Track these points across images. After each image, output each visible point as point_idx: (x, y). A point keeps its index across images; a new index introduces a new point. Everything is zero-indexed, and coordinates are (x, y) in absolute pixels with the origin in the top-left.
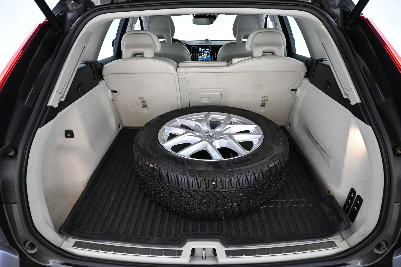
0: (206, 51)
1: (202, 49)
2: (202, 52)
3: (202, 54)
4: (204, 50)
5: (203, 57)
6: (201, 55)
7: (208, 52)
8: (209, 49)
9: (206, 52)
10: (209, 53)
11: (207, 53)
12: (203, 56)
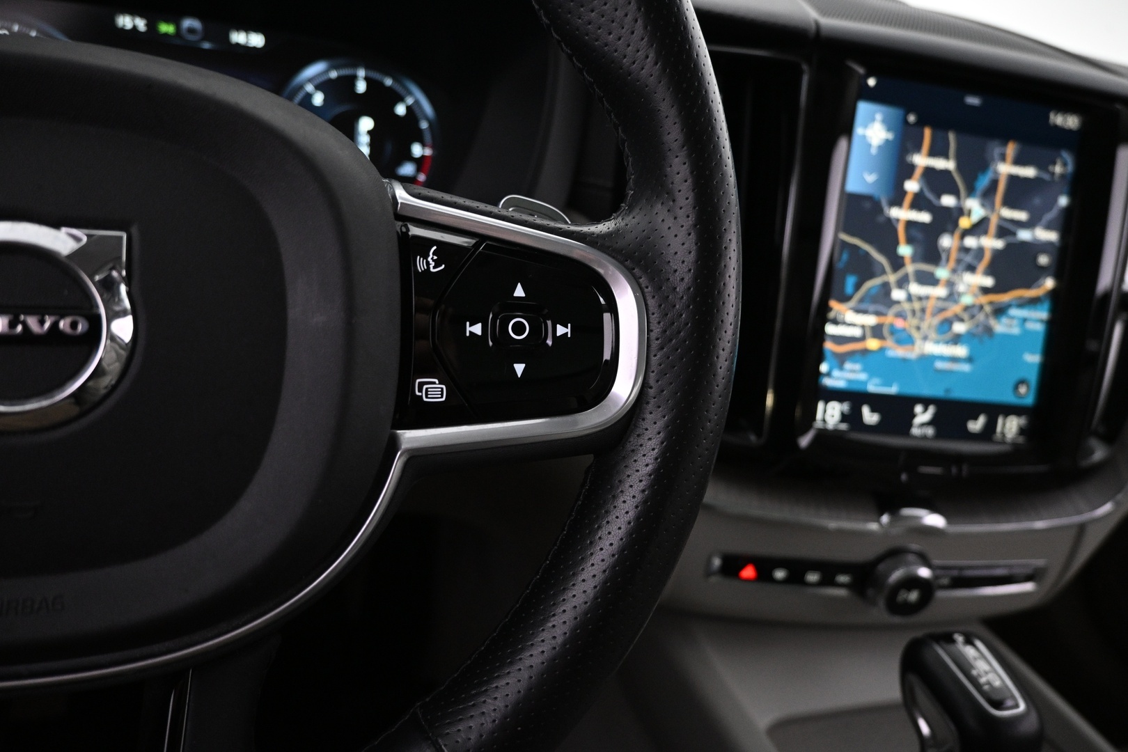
0: (988, 195)
1: (905, 142)
2: (902, 214)
3: (905, 250)
4: (947, 164)
5: (905, 339)
6: (866, 269)
7: (1024, 235)
8: (1042, 165)
9: (979, 228)
10: (1035, 248)
11: (991, 243)
12: (920, 307)
